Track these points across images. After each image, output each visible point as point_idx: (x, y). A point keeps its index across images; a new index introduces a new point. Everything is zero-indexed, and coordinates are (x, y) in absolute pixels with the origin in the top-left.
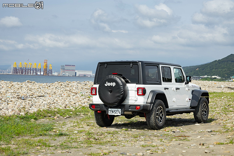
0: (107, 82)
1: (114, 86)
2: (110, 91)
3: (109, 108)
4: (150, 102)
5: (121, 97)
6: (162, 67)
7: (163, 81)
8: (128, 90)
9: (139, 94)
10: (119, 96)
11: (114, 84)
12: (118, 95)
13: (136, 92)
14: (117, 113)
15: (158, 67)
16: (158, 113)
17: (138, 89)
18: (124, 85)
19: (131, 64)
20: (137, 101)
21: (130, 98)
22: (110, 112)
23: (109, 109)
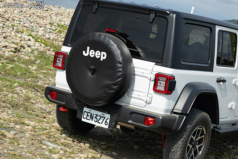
0: (88, 48)
1: (102, 60)
2: (91, 69)
3: (85, 107)
4: (180, 112)
5: (113, 89)
6: (220, 31)
7: (218, 63)
8: (134, 75)
9: (158, 88)
10: (109, 87)
11: (102, 56)
12: (109, 82)
13: (153, 83)
14: (100, 121)
15: (212, 31)
16: (194, 138)
17: (158, 76)
18: (127, 62)
19: (152, 16)
20: (150, 105)
21: (134, 94)
22: (85, 116)
23: (85, 109)
